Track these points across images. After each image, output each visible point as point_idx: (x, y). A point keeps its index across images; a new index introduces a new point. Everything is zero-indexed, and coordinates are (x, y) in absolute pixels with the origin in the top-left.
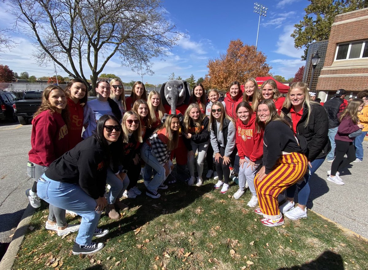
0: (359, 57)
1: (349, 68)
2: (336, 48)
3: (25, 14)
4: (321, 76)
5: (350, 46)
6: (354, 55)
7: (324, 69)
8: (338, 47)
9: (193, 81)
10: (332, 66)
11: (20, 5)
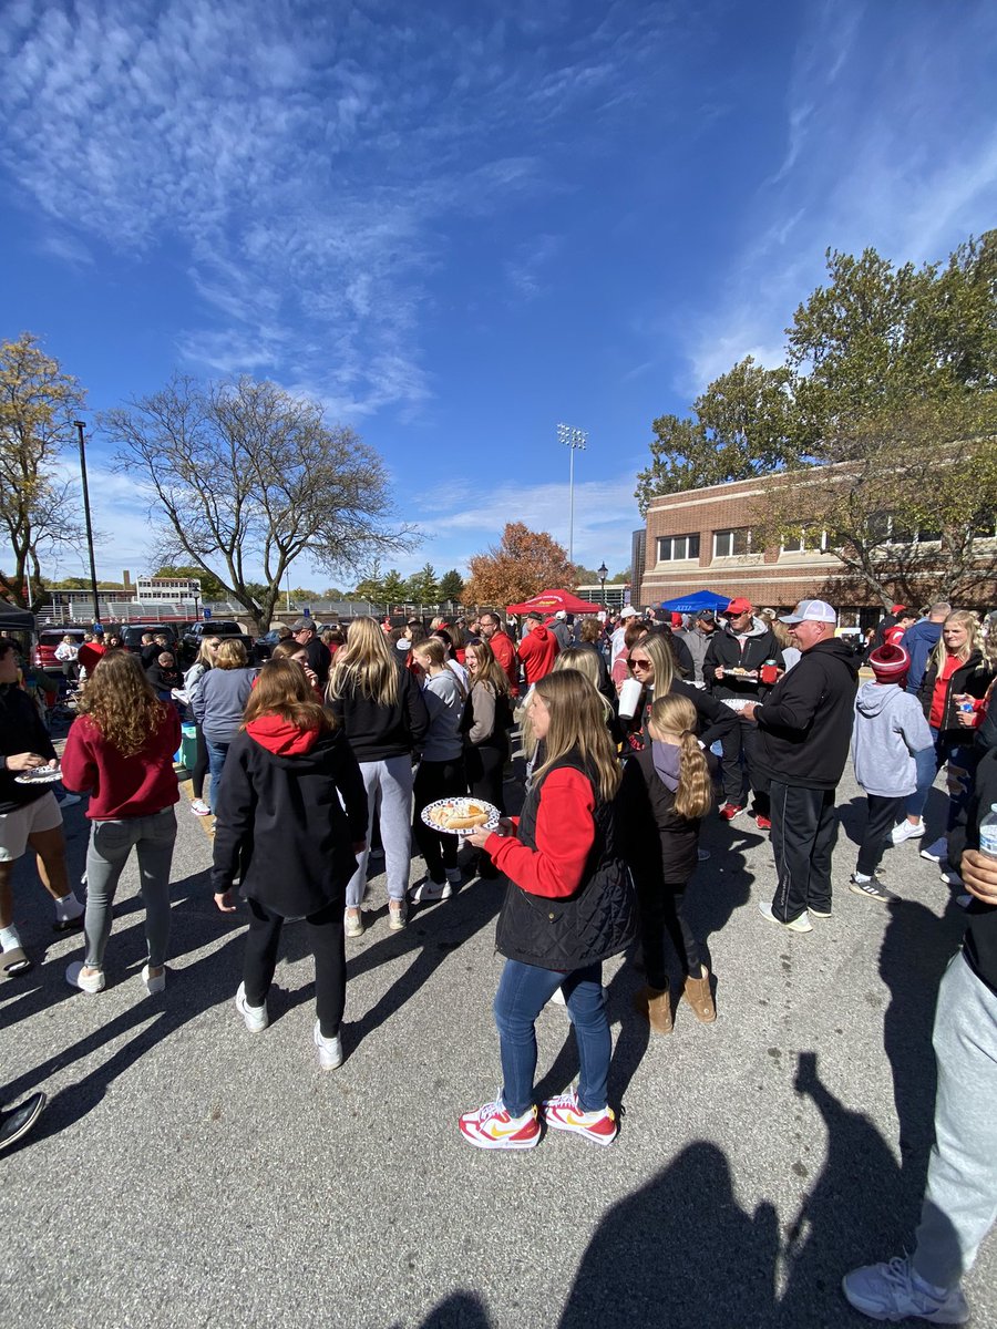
0: (684, 557)
1: (685, 572)
2: (656, 545)
3: (164, 499)
4: (644, 585)
5: (673, 542)
6: (680, 555)
7: (647, 574)
8: (659, 543)
9: (432, 581)
10: (656, 569)
11: (158, 486)
